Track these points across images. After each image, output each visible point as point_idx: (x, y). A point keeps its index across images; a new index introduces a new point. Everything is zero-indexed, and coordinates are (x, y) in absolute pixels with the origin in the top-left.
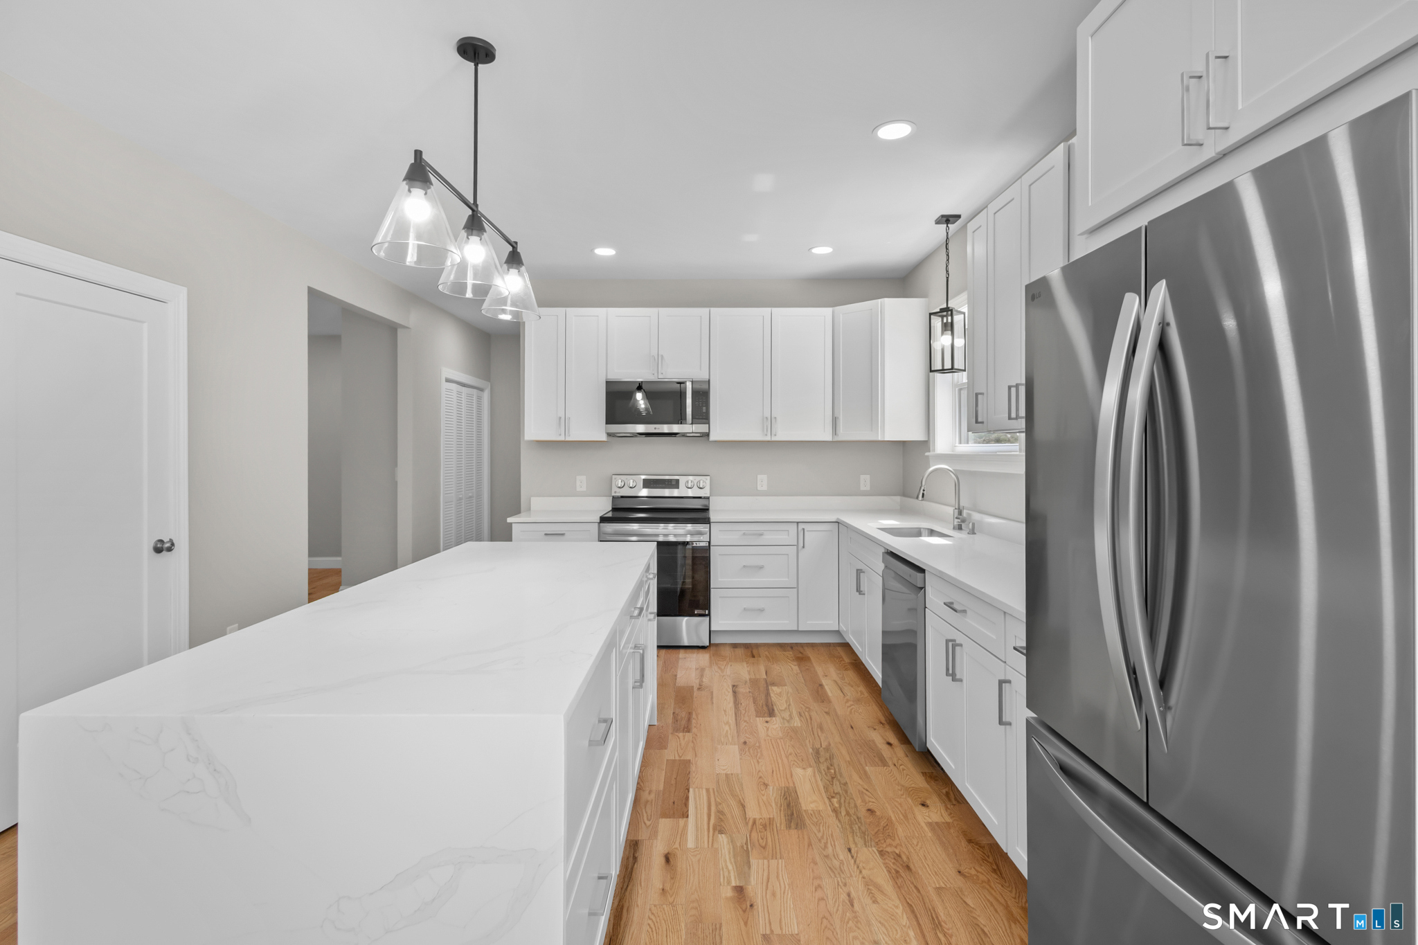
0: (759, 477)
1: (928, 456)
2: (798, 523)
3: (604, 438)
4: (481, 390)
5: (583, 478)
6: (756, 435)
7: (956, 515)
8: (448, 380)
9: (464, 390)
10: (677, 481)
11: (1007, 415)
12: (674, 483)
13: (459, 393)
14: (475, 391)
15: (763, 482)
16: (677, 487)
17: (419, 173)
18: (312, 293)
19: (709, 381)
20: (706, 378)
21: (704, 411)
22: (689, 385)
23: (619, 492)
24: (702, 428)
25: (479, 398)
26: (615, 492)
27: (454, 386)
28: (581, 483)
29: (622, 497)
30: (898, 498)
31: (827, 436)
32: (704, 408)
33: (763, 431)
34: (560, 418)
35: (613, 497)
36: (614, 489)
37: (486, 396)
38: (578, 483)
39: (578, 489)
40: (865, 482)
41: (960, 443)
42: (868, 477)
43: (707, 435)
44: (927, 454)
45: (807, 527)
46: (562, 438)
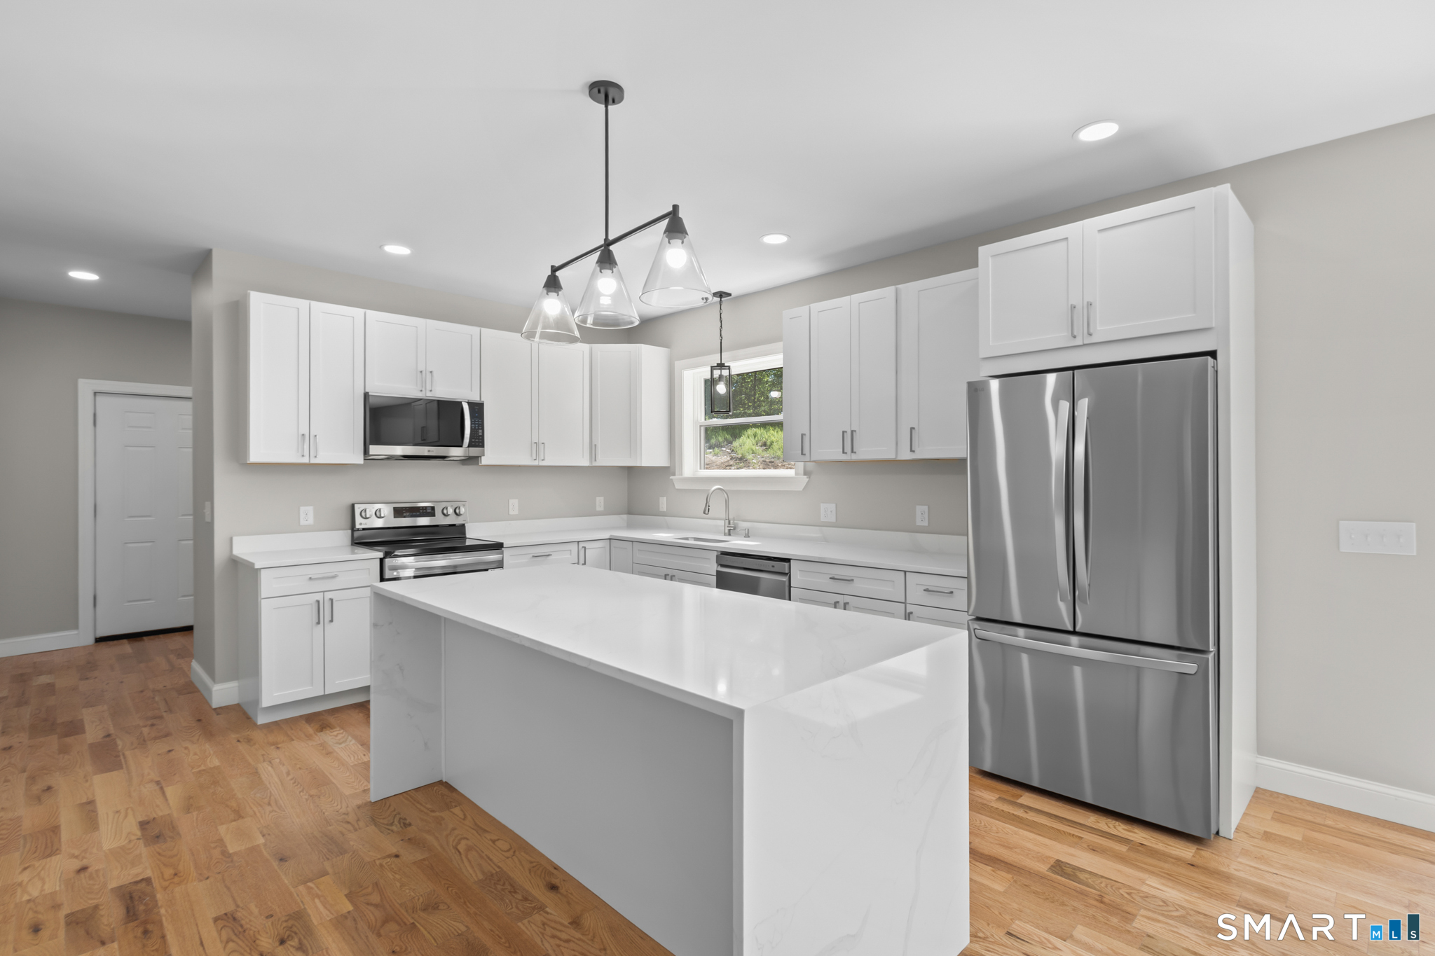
0: (511, 501)
1: (672, 479)
2: (578, 542)
3: (359, 460)
5: (310, 509)
6: (525, 460)
7: (727, 524)
10: (433, 508)
11: (842, 450)
12: (429, 511)
15: (514, 506)
16: (433, 515)
20: (482, 398)
21: (480, 434)
22: (466, 406)
23: (366, 524)
24: (474, 451)
26: (361, 524)
28: (307, 515)
30: (625, 516)
31: (585, 462)
32: (480, 431)
33: (531, 456)
34: (303, 435)
35: (355, 530)
36: (358, 520)
38: (302, 516)
39: (303, 522)
40: (600, 503)
41: (701, 469)
42: (602, 498)
43: (478, 459)
44: (671, 477)
45: (587, 545)
46: (305, 460)
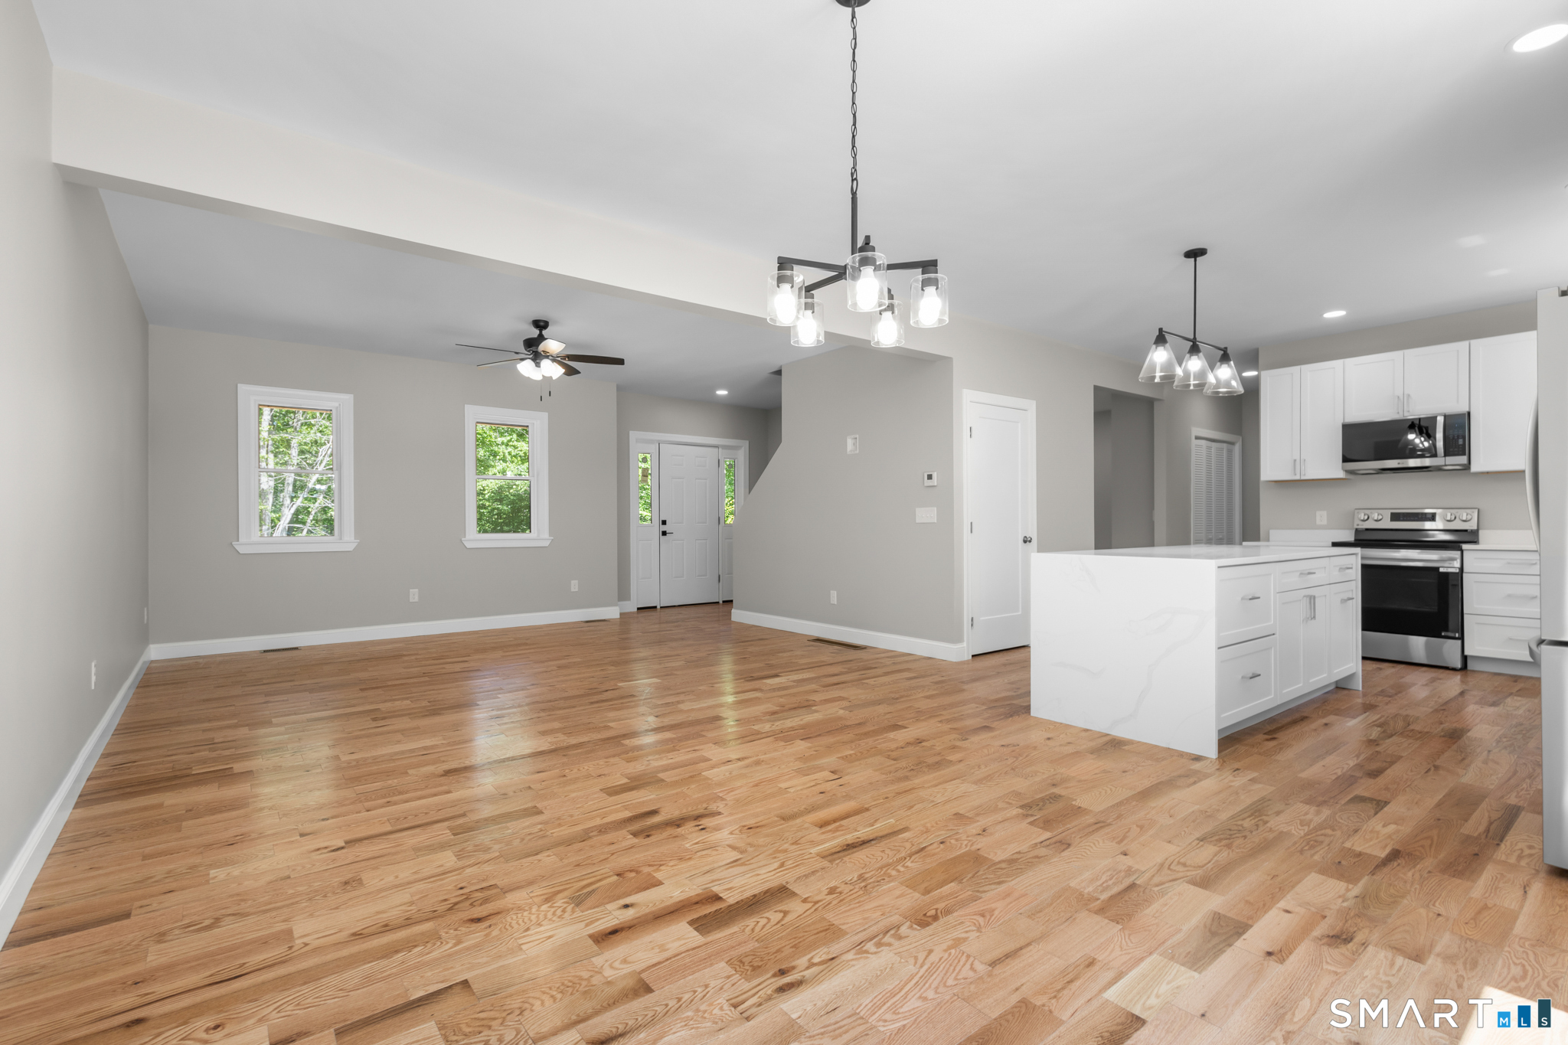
3: (1341, 474)
4: (1233, 444)
5: (1324, 513)
8: (1197, 438)
9: (1214, 445)
10: (1432, 514)
12: (1429, 516)
13: (1209, 448)
14: (1225, 445)
16: (1429, 520)
17: (1161, 339)
18: (1096, 388)
19: (1469, 413)
20: (1466, 409)
21: (1462, 442)
22: (1440, 420)
23: (1363, 525)
24: (1463, 459)
25: (1230, 452)
26: (1358, 525)
27: (1203, 442)
28: (1322, 517)
29: (1367, 529)
32: (1461, 440)
34: (1295, 461)
35: (1357, 530)
36: (1357, 522)
37: (1237, 449)
38: (1318, 518)
39: (1318, 523)
43: (1467, 467)
46: (1299, 479)
